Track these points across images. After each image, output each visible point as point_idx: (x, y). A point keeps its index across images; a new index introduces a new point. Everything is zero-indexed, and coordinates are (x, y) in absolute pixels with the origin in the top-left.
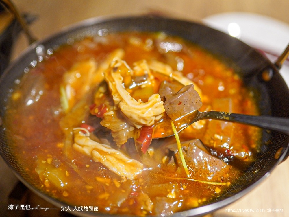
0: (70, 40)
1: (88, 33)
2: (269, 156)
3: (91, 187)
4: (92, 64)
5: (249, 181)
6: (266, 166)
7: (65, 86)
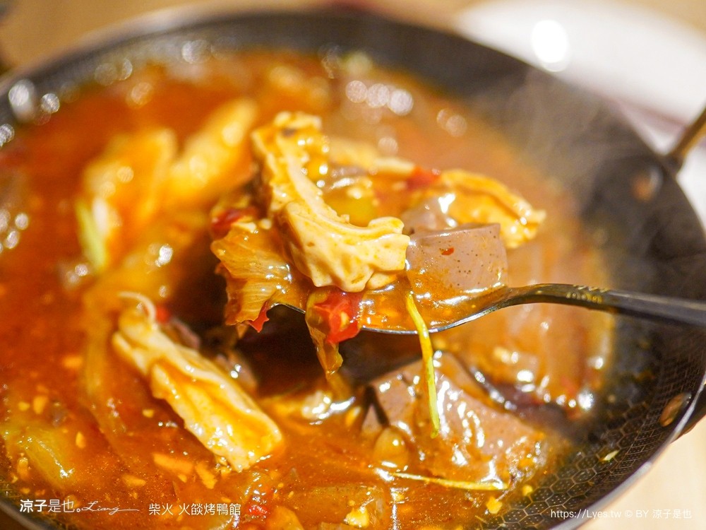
0: (104, 70)
1: (154, 51)
2: (645, 417)
3: (140, 482)
4: (162, 141)
5: (587, 485)
6: (636, 443)
7: (89, 200)
